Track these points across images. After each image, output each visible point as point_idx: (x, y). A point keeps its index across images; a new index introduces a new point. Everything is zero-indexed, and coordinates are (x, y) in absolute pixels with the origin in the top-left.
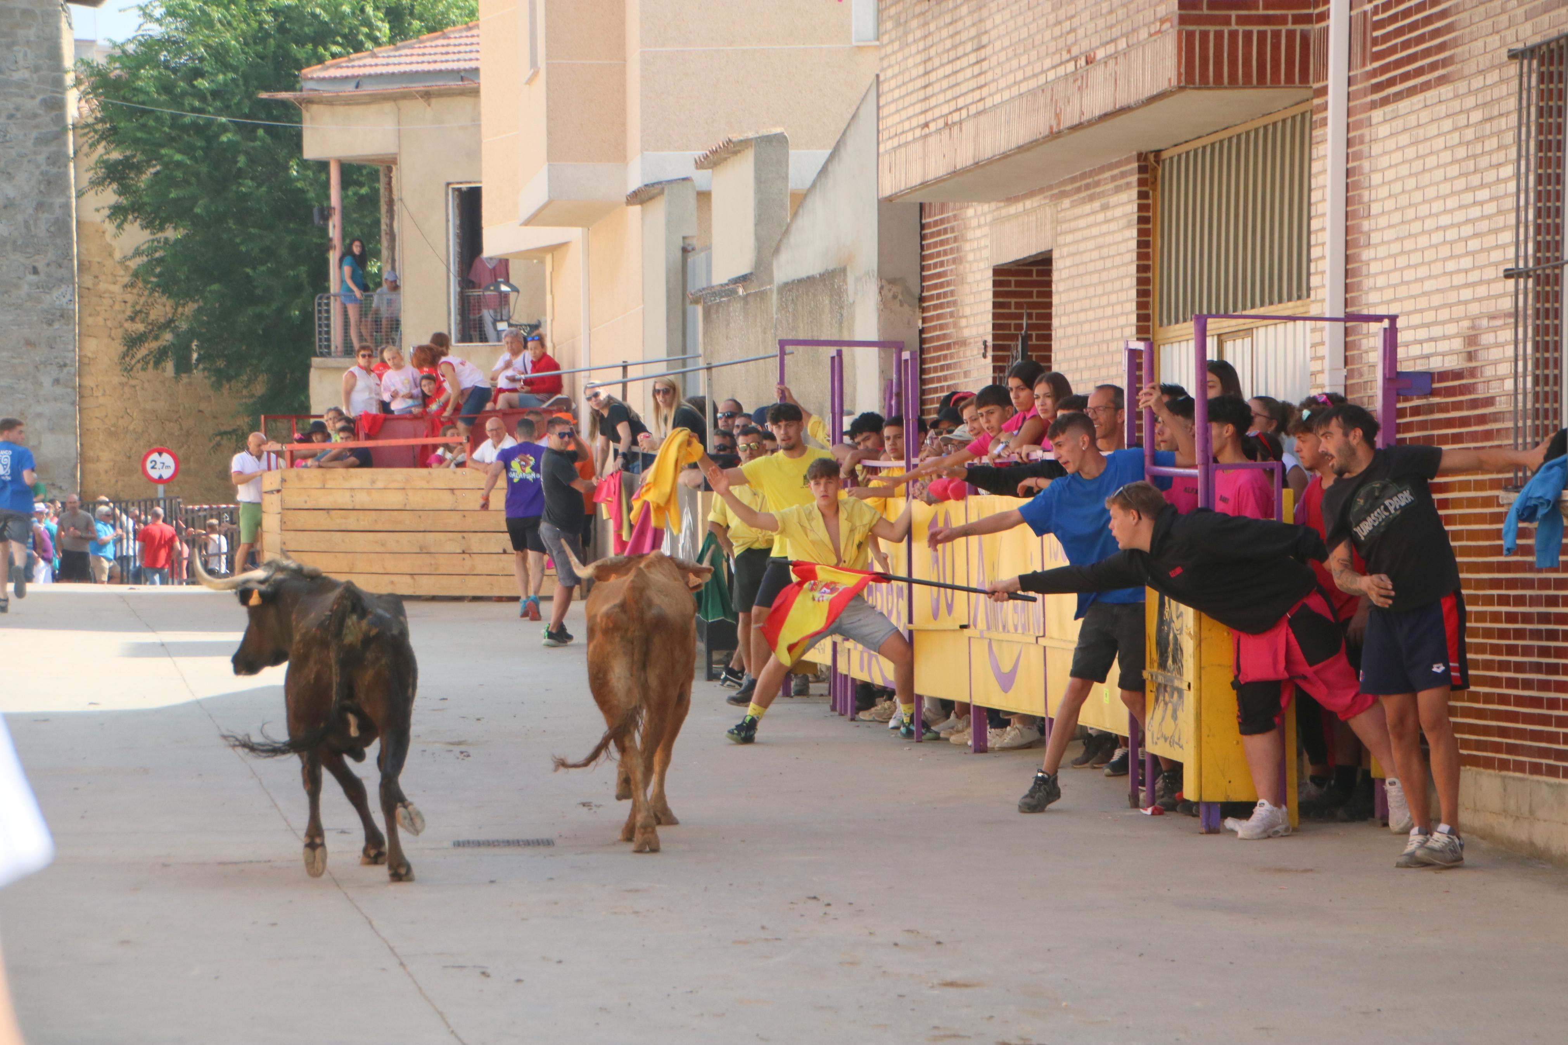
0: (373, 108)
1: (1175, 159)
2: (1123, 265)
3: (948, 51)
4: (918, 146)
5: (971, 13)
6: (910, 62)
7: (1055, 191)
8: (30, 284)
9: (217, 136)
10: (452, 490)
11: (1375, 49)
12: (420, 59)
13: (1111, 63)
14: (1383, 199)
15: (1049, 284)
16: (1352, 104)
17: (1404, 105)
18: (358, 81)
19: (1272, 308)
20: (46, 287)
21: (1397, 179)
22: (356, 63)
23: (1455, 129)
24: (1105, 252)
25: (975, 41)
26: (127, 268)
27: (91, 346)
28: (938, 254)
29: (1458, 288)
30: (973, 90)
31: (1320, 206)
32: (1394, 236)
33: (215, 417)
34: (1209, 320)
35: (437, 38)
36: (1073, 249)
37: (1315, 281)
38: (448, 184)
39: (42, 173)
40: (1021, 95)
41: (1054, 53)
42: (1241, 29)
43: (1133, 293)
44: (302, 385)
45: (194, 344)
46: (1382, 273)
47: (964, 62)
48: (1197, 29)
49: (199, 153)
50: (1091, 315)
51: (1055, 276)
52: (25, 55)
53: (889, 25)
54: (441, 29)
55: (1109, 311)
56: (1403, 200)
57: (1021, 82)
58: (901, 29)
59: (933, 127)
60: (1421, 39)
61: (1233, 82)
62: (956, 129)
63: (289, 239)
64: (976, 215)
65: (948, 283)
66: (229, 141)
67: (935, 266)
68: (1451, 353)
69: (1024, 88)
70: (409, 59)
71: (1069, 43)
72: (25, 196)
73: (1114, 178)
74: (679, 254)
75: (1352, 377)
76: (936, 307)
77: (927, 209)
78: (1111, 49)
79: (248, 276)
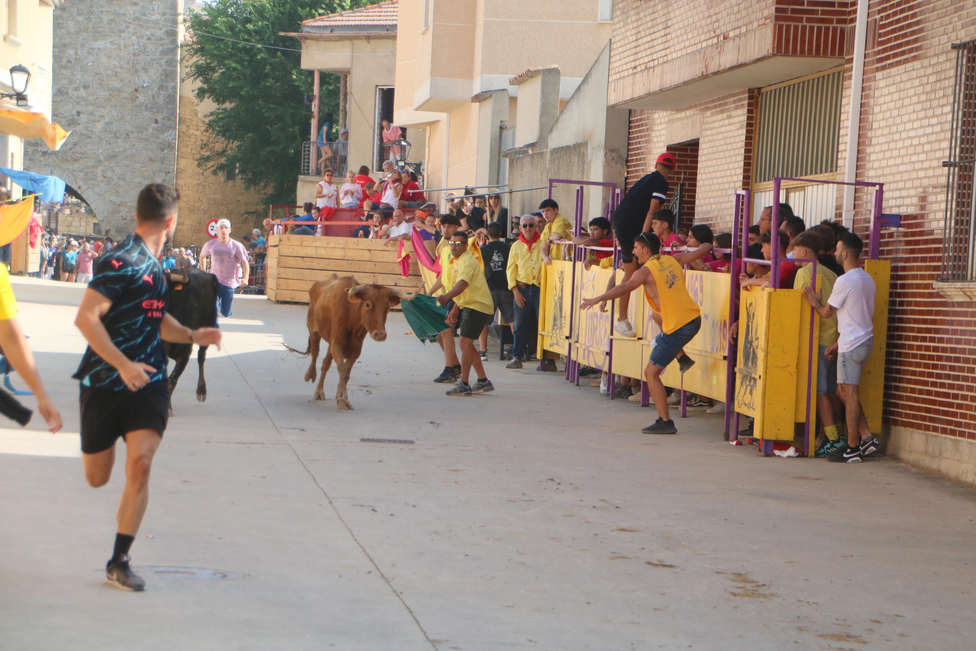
0: (339, 43)
1: (769, 93)
2: (737, 148)
3: (649, 28)
4: (630, 79)
5: (663, 8)
6: (629, 33)
7: (703, 107)
8: (154, 129)
9: (256, 54)
10: (370, 250)
11: (880, 40)
12: (366, 18)
13: (737, 39)
14: (880, 121)
15: (697, 156)
16: (866, 68)
17: (894, 71)
18: (332, 29)
19: (816, 176)
20: (162, 131)
21: (888, 110)
22: (332, 19)
23: (921, 85)
24: (728, 141)
25: (665, 24)
26: (204, 122)
27: (183, 163)
28: (638, 137)
29: (917, 170)
30: (661, 50)
31: (845, 122)
32: (885, 141)
33: (246, 205)
34: (782, 181)
35: (376, 8)
36: (711, 138)
37: (840, 162)
38: (377, 86)
39: (163, 70)
40: (687, 54)
41: (707, 33)
42: (808, 25)
43: (742, 164)
44: (293, 190)
45: (238, 165)
46: (877, 160)
47: (658, 35)
48: (784, 23)
49: (246, 63)
50: (718, 174)
51: (700, 153)
52: (158, 7)
53: (618, 13)
54: (378, 3)
55: (728, 173)
56: (890, 122)
57: (688, 47)
58: (625, 15)
59: (639, 69)
60: (905, 35)
61: (802, 53)
62: (651, 70)
63: (291, 111)
64: (659, 117)
65: (642, 153)
66: (262, 58)
67: (636, 143)
68: (912, 205)
69: (689, 50)
70: (360, 18)
71: (715, 27)
72: (153, 81)
73: (735, 102)
74: (498, 130)
75: (858, 216)
76: (635, 166)
77: (633, 113)
78: (737, 32)
79: (268, 130)
